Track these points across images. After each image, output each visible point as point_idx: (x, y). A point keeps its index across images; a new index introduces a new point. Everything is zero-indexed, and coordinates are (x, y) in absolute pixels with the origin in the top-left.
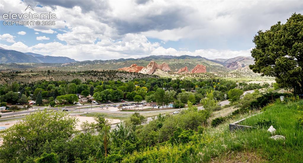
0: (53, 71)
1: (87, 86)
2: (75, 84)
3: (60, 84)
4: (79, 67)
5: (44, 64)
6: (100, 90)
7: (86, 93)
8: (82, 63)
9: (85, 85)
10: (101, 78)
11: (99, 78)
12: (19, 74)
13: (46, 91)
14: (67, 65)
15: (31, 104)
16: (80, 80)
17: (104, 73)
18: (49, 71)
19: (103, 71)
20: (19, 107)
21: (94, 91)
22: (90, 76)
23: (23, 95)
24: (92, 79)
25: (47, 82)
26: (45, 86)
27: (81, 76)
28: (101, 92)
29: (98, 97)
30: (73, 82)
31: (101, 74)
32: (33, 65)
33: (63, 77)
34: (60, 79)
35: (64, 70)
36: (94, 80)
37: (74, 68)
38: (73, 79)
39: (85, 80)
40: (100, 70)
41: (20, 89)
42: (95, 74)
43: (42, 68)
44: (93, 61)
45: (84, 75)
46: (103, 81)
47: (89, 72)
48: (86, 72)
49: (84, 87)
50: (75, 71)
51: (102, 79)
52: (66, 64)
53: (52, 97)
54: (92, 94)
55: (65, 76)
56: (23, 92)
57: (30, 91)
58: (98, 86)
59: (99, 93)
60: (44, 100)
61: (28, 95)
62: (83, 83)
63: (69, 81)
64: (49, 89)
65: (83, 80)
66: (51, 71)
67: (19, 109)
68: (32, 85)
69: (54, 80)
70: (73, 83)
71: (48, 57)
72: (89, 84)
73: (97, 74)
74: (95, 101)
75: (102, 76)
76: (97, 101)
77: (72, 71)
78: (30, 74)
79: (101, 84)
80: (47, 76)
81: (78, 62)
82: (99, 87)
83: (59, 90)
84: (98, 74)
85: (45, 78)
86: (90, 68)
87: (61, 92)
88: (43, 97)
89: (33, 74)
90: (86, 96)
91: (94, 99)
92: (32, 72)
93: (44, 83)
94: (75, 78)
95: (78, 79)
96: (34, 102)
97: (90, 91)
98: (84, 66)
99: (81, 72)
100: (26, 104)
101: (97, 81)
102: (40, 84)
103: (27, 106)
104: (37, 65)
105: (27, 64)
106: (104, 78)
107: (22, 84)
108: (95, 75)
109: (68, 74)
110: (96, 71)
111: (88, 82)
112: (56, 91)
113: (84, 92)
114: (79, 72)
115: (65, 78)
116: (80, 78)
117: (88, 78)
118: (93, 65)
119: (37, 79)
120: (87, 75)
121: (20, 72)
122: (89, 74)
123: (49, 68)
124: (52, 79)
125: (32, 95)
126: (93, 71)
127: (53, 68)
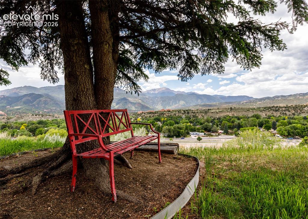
0: (235, 108)
1: (268, 121)
2: (255, 118)
3: (241, 118)
4: (258, 103)
5: (226, 103)
6: (284, 124)
7: (268, 127)
8: (261, 100)
9: (266, 119)
10: (284, 113)
11: (281, 113)
12: (210, 111)
13: (231, 124)
14: (246, 103)
15: (220, 133)
16: (260, 115)
17: (287, 108)
18: (231, 108)
19: (286, 106)
20: (212, 134)
21: (276, 126)
22: (271, 111)
23: (214, 125)
24: (273, 114)
25: (230, 117)
26: (229, 119)
27: (261, 111)
28: (286, 127)
29: (282, 132)
30: (253, 116)
31: (284, 109)
32: (218, 104)
33: (244, 113)
34: (240, 115)
35: (243, 107)
36: (275, 115)
37: (253, 105)
38: (253, 114)
39: (266, 115)
40: (282, 105)
41: (212, 122)
42: (277, 109)
43: (225, 106)
44: (273, 97)
45: (264, 110)
46: (286, 116)
47: (270, 108)
48: (266, 108)
49: (266, 121)
50: (254, 107)
51: (286, 114)
52: (245, 101)
53: (236, 129)
54: (275, 129)
55: (245, 111)
56: (214, 124)
57: (218, 124)
58: (281, 121)
59: (283, 127)
60: (230, 131)
61: (217, 126)
62: (264, 118)
63: (249, 116)
64: (233, 122)
65: (263, 115)
66: (233, 108)
67: (212, 136)
68: (219, 119)
69: (235, 115)
70: (254, 118)
71: (230, 97)
72: (270, 119)
73: (279, 109)
74: (278, 135)
75: (285, 111)
76: (281, 135)
77: (251, 107)
78: (217, 111)
79: (284, 119)
80: (230, 112)
81: (257, 99)
82: (283, 122)
83: (241, 123)
84: (281, 109)
85: (228, 114)
86: (270, 104)
87: (243, 125)
88: (229, 128)
89: (219, 110)
90: (268, 130)
91: (278, 134)
92: (218, 109)
93: (228, 118)
94: (255, 113)
95: (258, 114)
96: (223, 132)
97: (272, 125)
98: (263, 102)
99: (261, 108)
100: (217, 133)
101: (280, 116)
102: (225, 118)
103: (217, 134)
104: (221, 103)
105: (214, 103)
106: (287, 113)
107: (213, 118)
108: (276, 111)
109: (248, 110)
110: (277, 107)
111: (269, 117)
112: (239, 123)
113: (265, 126)
114: (258, 108)
115: (245, 114)
116: (260, 113)
117: (269, 114)
118: (274, 100)
119: (222, 115)
120: (267, 110)
121: (210, 110)
122: (270, 109)
123: (230, 105)
124: (234, 114)
125: (220, 126)
126: (274, 106)
127: (233, 105)
